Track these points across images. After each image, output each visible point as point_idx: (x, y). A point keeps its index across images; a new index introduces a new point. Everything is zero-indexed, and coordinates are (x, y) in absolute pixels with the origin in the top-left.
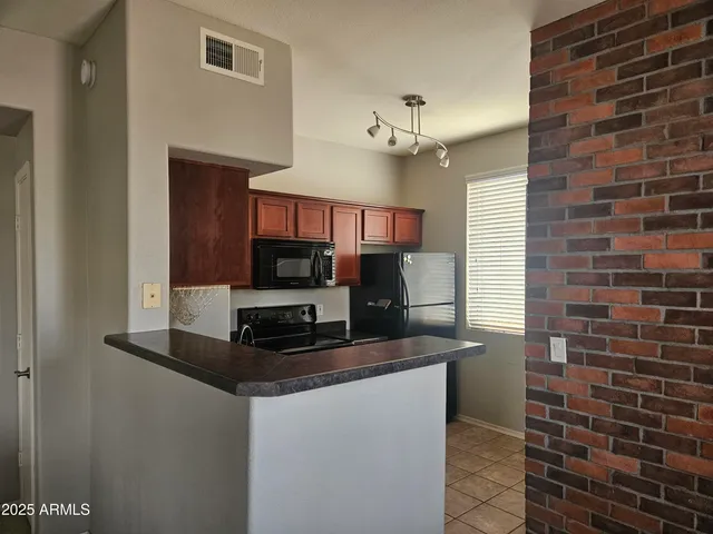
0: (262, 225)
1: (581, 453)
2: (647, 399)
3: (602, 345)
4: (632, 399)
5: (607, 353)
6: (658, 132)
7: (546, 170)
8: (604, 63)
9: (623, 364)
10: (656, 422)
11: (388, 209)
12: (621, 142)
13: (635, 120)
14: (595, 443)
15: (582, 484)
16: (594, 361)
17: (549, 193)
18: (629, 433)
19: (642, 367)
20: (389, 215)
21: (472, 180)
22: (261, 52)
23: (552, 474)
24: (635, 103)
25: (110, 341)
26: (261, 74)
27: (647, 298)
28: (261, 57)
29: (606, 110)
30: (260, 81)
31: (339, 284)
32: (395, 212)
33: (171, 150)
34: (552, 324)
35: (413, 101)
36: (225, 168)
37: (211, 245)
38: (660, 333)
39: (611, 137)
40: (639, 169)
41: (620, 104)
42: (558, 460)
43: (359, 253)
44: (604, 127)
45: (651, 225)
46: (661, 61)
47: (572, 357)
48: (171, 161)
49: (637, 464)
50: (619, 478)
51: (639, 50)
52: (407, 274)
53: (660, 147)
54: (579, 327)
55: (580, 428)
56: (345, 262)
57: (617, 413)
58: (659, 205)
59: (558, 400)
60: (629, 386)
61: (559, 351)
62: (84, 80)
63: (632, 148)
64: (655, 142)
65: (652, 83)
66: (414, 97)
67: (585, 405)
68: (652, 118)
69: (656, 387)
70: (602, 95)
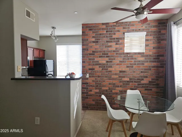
1: (91, 91)
2: (100, 81)
4: (98, 81)
5: (94, 75)
6: (100, 44)
8: (93, 32)
9: (96, 77)
10: (101, 84)
13: (97, 42)
14: (93, 89)
15: (91, 95)
16: (93, 77)
17: (86, 51)
18: (97, 86)
19: (99, 77)
20: (38, 51)
21: (58, 45)
22: (34, 15)
23: (86, 95)
24: (98, 39)
25: (12, 79)
26: (34, 19)
27: (99, 67)
29: (94, 40)
30: (34, 21)
33: (21, 35)
34: (86, 72)
38: (101, 72)
39: (95, 44)
40: (98, 49)
41: (96, 39)
42: (87, 93)
43: (33, 60)
44: (94, 42)
45: (100, 57)
46: (101, 34)
47: (90, 77)
49: (98, 90)
50: (96, 93)
51: (98, 32)
54: (90, 72)
55: (91, 87)
57: (96, 84)
58: (100, 54)
59: (87, 83)
60: (97, 79)
61: (88, 76)
63: (97, 46)
64: (100, 45)
65: (100, 37)
66: (54, 27)
67: (91, 83)
70: (93, 37)
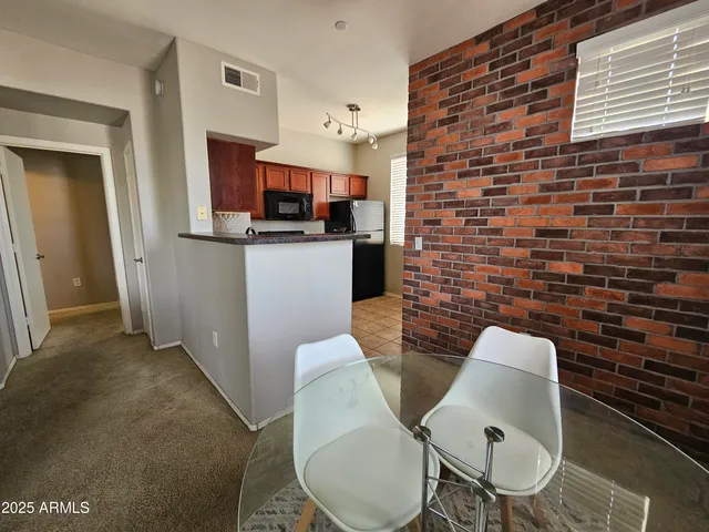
0: (269, 182)
1: (426, 294)
2: (455, 265)
3: (437, 239)
4: (449, 265)
5: (440, 243)
6: (465, 125)
7: (415, 147)
8: (443, 86)
9: (445, 248)
10: (458, 276)
11: (346, 175)
12: (449, 130)
13: (455, 119)
14: (433, 289)
15: (426, 309)
16: (434, 248)
17: (417, 160)
18: (447, 281)
19: (454, 249)
20: (347, 179)
21: (394, 158)
22: (258, 76)
23: (414, 306)
24: (456, 109)
25: (181, 236)
26: (258, 89)
27: (458, 214)
28: (258, 79)
30: (258, 93)
31: (318, 219)
32: (350, 177)
33: (208, 133)
34: (416, 231)
35: (353, 108)
36: (241, 145)
37: (235, 188)
38: (461, 231)
39: (445, 128)
40: (455, 145)
41: (450, 110)
42: (416, 299)
43: (329, 201)
44: (442, 122)
45: (461, 176)
46: (468, 86)
47: (424, 247)
48: (208, 140)
49: (450, 296)
50: (442, 304)
51: (458, 79)
52: (355, 213)
53: (466, 134)
54: (428, 231)
55: (427, 282)
56: (321, 206)
57: (443, 273)
58: (464, 165)
59: (417, 269)
60: (448, 258)
61: (419, 244)
62: (157, 92)
63: (453, 134)
64: (465, 131)
65: (464, 99)
66: (354, 106)
67: (429, 271)
68: (464, 117)
69: (459, 258)
70: (442, 104)
